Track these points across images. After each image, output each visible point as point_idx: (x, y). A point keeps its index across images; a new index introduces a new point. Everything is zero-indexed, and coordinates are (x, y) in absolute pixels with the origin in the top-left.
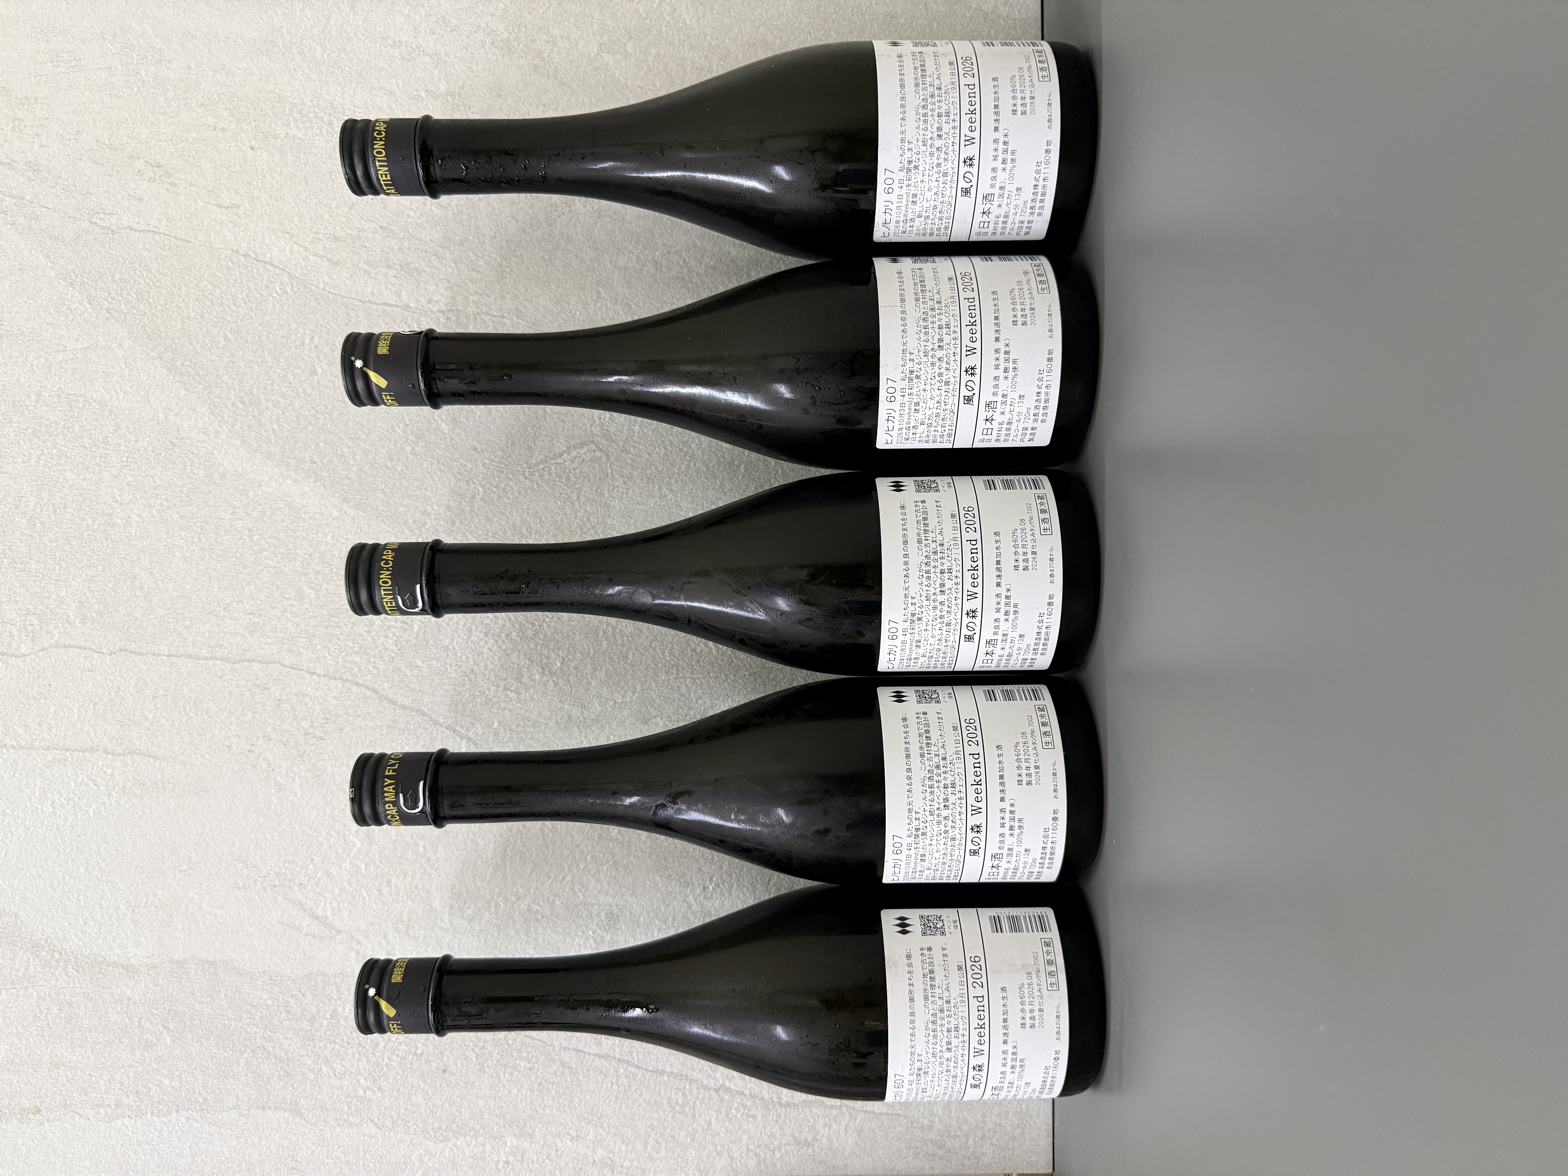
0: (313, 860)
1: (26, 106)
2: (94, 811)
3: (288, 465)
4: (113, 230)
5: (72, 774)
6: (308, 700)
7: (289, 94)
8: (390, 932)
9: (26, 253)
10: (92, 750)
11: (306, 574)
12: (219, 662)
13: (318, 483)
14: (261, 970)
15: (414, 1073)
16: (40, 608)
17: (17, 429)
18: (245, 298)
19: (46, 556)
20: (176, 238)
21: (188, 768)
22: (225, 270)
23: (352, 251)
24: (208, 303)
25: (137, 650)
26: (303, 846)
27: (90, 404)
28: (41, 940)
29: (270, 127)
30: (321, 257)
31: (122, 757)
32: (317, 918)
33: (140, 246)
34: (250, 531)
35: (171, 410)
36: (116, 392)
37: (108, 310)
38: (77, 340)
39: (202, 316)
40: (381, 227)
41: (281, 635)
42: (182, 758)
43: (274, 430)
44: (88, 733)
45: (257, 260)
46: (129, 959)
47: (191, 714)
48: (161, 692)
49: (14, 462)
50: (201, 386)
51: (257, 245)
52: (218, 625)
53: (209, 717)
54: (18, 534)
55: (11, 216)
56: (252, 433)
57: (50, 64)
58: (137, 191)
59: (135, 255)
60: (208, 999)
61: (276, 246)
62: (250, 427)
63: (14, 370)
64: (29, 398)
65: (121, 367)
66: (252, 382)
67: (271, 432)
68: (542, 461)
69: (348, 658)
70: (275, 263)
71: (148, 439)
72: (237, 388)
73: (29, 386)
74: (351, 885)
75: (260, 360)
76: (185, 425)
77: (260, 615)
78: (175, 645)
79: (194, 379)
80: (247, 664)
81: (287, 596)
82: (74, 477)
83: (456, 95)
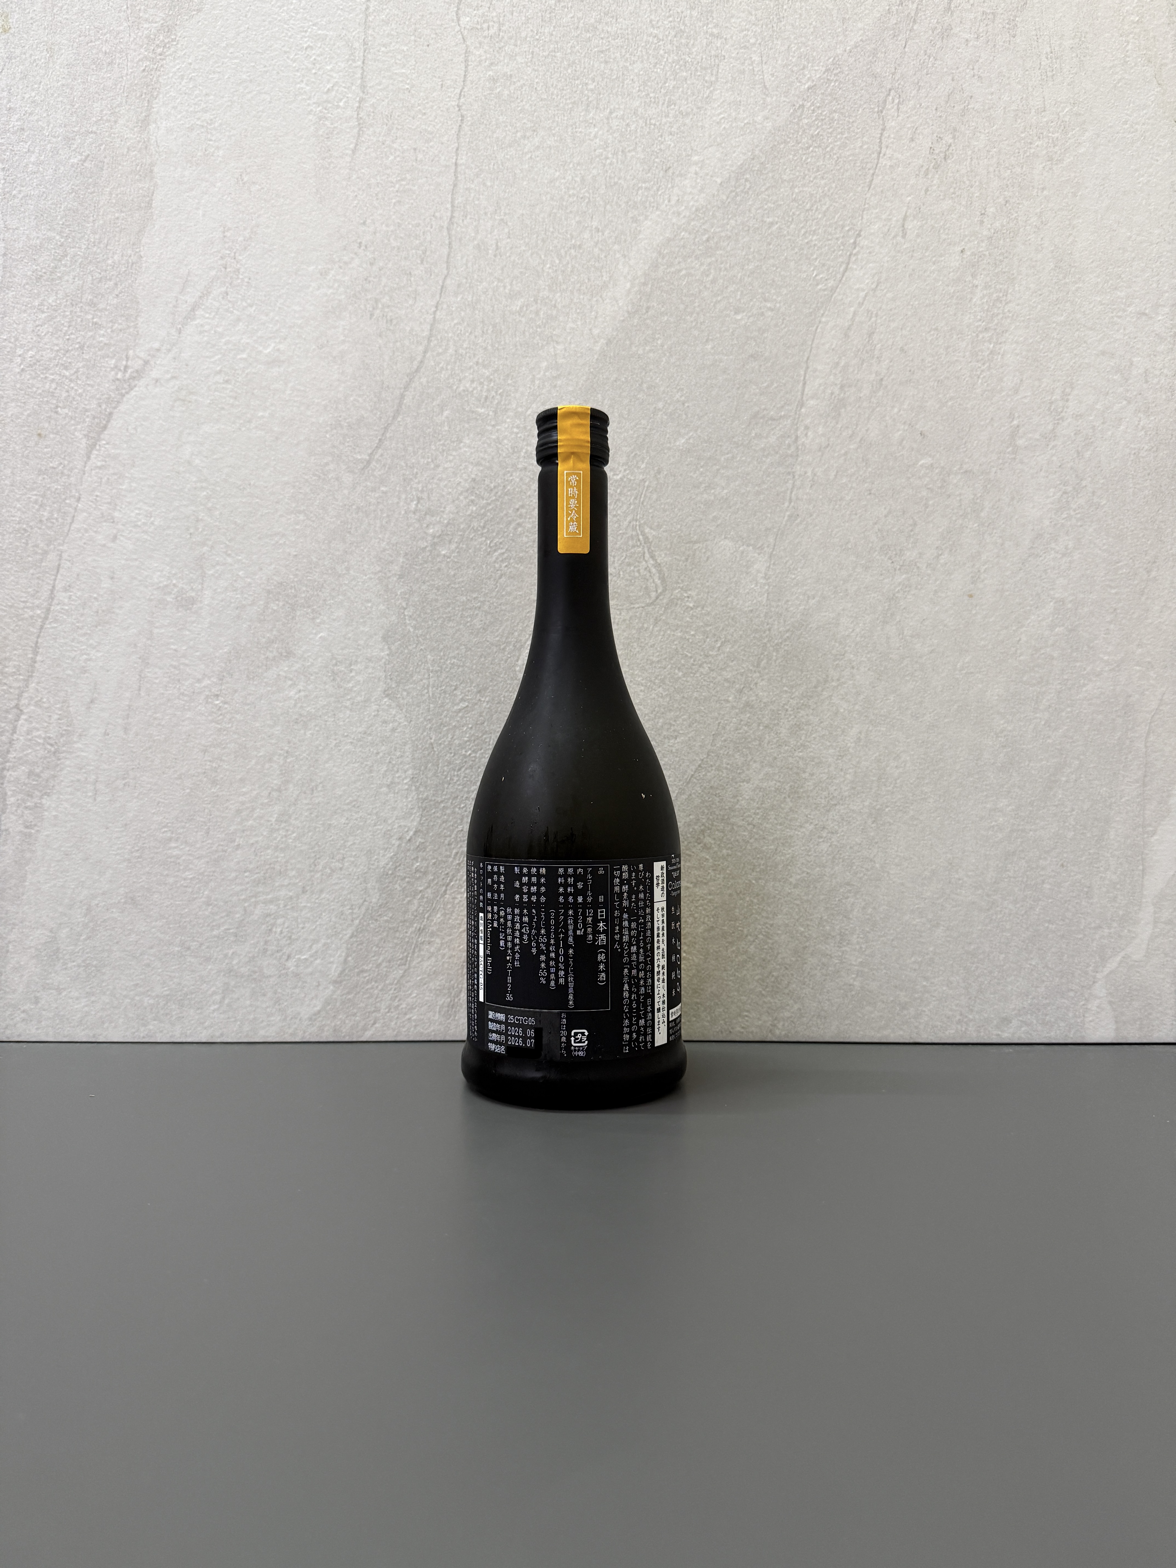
0: (251, 306)
1: (1007, 26)
2: (302, 88)
3: (645, 284)
4: (882, 112)
5: (339, 66)
6: (410, 302)
7: (1017, 289)
8: (178, 383)
9: (860, 25)
10: (363, 87)
11: (536, 301)
12: (449, 214)
13: (626, 315)
14: (142, 254)
15: (39, 406)
16: (506, 38)
17: (684, 14)
18: (813, 243)
19: (557, 42)
20: (873, 174)
21: (344, 183)
22: (841, 223)
23: (859, 350)
24: (808, 206)
25: (462, 133)
26: (265, 296)
27: (708, 88)
28: (175, 35)
29: (984, 269)
30: (853, 320)
31: (355, 116)
32: (193, 310)
33: (865, 139)
34: (580, 247)
35: (701, 168)
36: (721, 113)
37: (802, 106)
38: (772, 75)
39: (794, 200)
40: (882, 380)
41: (476, 277)
42: (354, 177)
43: (680, 271)
44: (380, 84)
45: (850, 255)
46: (155, 122)
47: (397, 186)
48: (420, 156)
49: (651, 11)
50: (725, 198)
51: (865, 255)
52: (486, 214)
53: (395, 204)
54: (580, 15)
55: (897, 10)
56: (677, 249)
57: (1049, 50)
58: (921, 137)
59: (857, 133)
60: (114, 201)
61: (864, 274)
62: (684, 247)
63: (743, 12)
64: (715, 27)
65: (744, 119)
66: (729, 248)
67: (678, 267)
68: (646, 538)
69: (451, 343)
70: (846, 274)
71: (673, 145)
72: (723, 234)
73: (727, 27)
74: (225, 344)
75: (750, 257)
76: (687, 181)
77: (495, 256)
78: (467, 171)
79: (732, 191)
80: (447, 242)
81: (514, 282)
82: (636, 71)
83: (1013, 456)
